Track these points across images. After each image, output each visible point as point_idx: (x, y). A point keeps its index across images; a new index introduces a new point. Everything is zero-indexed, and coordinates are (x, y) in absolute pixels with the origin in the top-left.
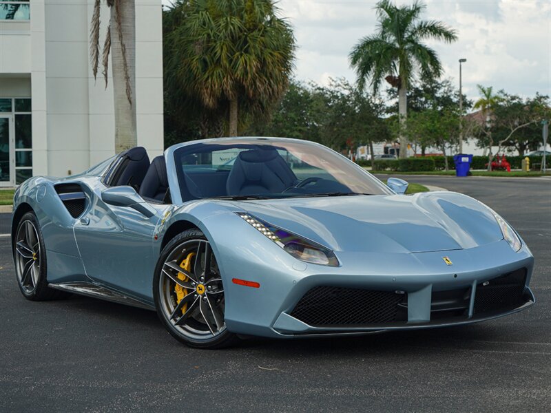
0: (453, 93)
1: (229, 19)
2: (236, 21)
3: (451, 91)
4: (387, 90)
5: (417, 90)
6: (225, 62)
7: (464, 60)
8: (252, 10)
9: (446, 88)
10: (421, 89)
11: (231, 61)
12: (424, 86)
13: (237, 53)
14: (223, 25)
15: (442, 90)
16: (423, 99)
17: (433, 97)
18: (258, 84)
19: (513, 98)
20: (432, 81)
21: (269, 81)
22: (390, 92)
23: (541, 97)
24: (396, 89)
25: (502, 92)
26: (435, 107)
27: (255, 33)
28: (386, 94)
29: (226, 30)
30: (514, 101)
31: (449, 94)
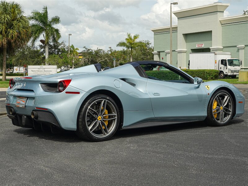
0: (66, 47)
1: (5, 16)
2: (8, 17)
3: (65, 46)
4: (40, 46)
5: (51, 45)
6: (4, 33)
7: (71, 35)
8: (14, 12)
9: (63, 45)
10: (53, 45)
11: (6, 33)
12: (54, 44)
13: (9, 30)
14: (3, 17)
15: (61, 46)
16: (53, 49)
17: (57, 48)
18: (17, 42)
19: (89, 50)
20: (57, 42)
21: (21, 41)
22: (41, 46)
23: (100, 50)
24: (43, 45)
25: (85, 47)
26: (58, 52)
27: (15, 22)
28: (39, 47)
29: (4, 20)
30: (89, 51)
31: (64, 48)
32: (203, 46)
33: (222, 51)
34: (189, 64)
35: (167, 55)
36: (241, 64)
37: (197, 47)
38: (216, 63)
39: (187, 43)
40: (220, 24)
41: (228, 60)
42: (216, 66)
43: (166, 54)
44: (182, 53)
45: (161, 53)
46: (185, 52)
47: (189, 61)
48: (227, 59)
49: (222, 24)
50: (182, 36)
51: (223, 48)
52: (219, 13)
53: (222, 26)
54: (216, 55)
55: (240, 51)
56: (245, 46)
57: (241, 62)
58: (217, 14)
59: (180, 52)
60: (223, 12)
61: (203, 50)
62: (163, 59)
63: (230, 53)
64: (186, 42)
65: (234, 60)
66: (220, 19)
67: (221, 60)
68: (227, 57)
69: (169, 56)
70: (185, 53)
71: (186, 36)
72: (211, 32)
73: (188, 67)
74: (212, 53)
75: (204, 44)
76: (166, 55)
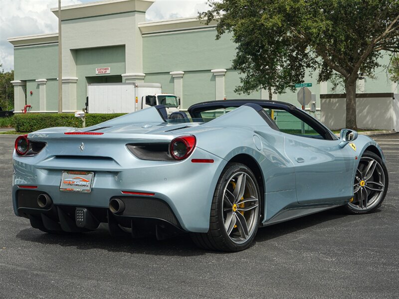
32: (109, 72)
33: (143, 81)
34: (87, 104)
35: (40, 87)
36: (180, 104)
37: (97, 72)
38: (137, 101)
39: (78, 66)
40: (140, 32)
41: (158, 96)
42: (137, 107)
43: (39, 85)
44: (70, 84)
45: (28, 84)
46: (75, 82)
47: (87, 98)
48: (156, 96)
49: (143, 34)
50: (69, 53)
51: (145, 75)
52: (137, 15)
53: (143, 37)
54: (136, 88)
55: (175, 80)
56: (183, 73)
57: (179, 99)
58: (134, 15)
59: (68, 82)
60: (145, 12)
61: (107, 78)
62: (31, 93)
63: (159, 85)
64: (76, 65)
65: (167, 98)
66: (140, 24)
67: (146, 97)
68: (156, 92)
69: (43, 88)
70: (76, 84)
71: (76, 52)
72: (124, 46)
73: (86, 109)
74: (126, 84)
75: (109, 68)
76: (38, 87)
